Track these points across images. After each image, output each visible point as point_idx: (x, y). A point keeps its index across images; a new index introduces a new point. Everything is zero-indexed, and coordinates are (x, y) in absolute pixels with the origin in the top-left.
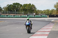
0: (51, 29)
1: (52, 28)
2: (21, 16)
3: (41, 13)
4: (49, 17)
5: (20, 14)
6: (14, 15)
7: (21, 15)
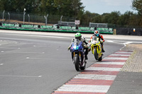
0: (121, 66)
1: (123, 63)
2: (39, 27)
3: (97, 22)
4: (117, 34)
5: (38, 21)
6: (20, 22)
7: (39, 24)
